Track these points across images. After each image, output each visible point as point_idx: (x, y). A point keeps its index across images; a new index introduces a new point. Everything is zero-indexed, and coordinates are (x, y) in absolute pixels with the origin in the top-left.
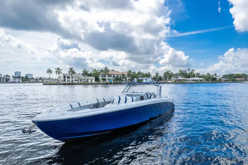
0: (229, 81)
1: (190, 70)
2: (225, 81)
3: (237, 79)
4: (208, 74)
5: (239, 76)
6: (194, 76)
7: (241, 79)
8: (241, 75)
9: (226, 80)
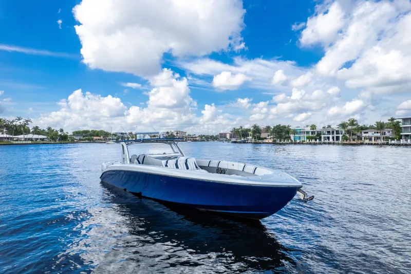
0: (85, 140)
1: (21, 121)
2: (80, 141)
3: (95, 138)
4: (49, 129)
5: (96, 133)
7: (99, 138)
8: (98, 132)
9: (80, 140)
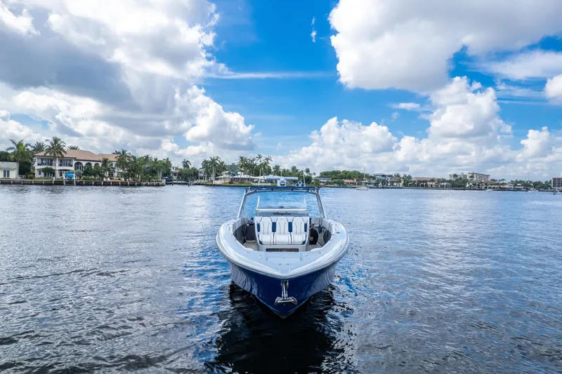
0: (333, 183)
1: (262, 159)
2: (327, 185)
3: (346, 181)
4: (294, 168)
5: (347, 175)
6: (268, 172)
7: (351, 181)
8: (351, 173)
9: (328, 183)
